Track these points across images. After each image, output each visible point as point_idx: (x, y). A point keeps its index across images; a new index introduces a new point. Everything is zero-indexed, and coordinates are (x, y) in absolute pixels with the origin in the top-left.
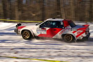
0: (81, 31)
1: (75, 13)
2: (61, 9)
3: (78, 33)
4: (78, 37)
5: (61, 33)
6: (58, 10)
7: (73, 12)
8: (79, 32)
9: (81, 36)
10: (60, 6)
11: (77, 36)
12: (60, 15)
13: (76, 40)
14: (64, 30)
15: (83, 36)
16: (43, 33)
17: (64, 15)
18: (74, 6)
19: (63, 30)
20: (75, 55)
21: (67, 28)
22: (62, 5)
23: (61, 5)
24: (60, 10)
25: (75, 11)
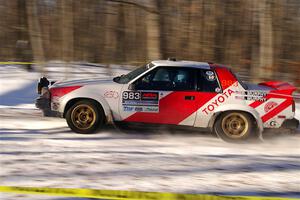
0: (280, 101)
1: (75, 34)
2: (30, 21)
3: (267, 108)
4: (268, 122)
5: (211, 108)
6: (19, 23)
7: (66, 32)
8: (273, 104)
9: (280, 117)
10: (25, 9)
11: (265, 119)
12: (26, 42)
13: (262, 129)
14: (221, 99)
15: (284, 117)
16: (145, 109)
17: (40, 40)
18: (71, 13)
19: (216, 97)
20: (70, 169)
21: (230, 92)
22: (32, 9)
23: (29, 8)
24: (27, 25)
25: (75, 29)
